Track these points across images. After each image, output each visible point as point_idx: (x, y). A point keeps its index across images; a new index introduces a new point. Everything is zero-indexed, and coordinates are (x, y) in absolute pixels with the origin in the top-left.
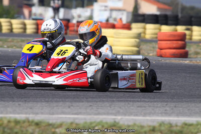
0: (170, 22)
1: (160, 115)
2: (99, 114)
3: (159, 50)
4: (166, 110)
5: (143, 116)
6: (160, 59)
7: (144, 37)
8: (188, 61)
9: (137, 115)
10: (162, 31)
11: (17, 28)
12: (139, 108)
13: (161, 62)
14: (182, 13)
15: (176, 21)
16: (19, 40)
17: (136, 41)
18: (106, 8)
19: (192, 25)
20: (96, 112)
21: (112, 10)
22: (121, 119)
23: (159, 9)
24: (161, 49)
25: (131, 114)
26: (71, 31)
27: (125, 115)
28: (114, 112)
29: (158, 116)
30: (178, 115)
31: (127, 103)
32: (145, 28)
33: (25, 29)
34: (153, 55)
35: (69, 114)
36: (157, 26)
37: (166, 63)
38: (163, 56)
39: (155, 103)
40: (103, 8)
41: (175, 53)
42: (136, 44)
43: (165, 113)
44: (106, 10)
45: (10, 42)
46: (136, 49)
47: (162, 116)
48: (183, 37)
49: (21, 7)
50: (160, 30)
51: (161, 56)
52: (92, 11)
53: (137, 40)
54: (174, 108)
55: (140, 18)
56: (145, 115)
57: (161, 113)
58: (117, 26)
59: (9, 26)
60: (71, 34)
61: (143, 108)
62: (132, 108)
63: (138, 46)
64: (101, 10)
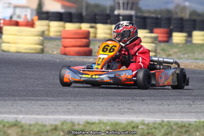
0: (74, 20)
1: (63, 113)
3: (63, 48)
4: (68, 109)
5: (46, 115)
6: (64, 57)
7: (49, 35)
8: (92, 59)
9: (39, 114)
10: (67, 29)
12: (41, 107)
13: (64, 60)
14: (86, 10)
15: (80, 19)
17: (39, 39)
18: (10, 5)
19: (96, 23)
21: (15, 7)
22: (23, 117)
23: (63, 6)
24: (65, 47)
25: (33, 113)
27: (27, 114)
28: (15, 110)
29: (61, 114)
30: (80, 114)
31: (29, 102)
32: (49, 26)
34: (57, 53)
37: (71, 61)
38: (67, 54)
39: (58, 102)
40: (6, 5)
41: (79, 51)
42: (39, 42)
43: (68, 112)
44: (9, 7)
46: (40, 47)
47: (65, 115)
48: (87, 35)
50: (64, 28)
51: (65, 54)
53: (41, 38)
54: (77, 107)
55: (44, 16)
56: (47, 114)
57: (64, 112)
58: (20, 24)
61: (46, 107)
62: (34, 106)
63: (42, 44)
64: (4, 7)
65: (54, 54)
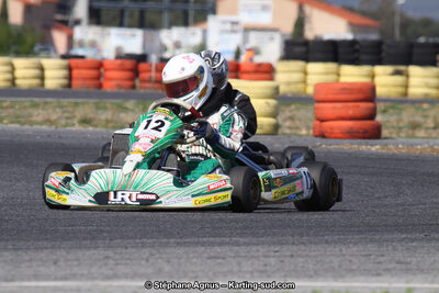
0: (363, 57)
2: (115, 277)
3: (318, 123)
4: (265, 265)
8: (378, 147)
11: (24, 78)
12: (209, 261)
16: (27, 104)
18: (235, 27)
20: (111, 272)
21: (247, 30)
23: (353, 27)
24: (322, 121)
26: (143, 81)
28: (150, 270)
31: (192, 250)
32: (306, 73)
33: (42, 78)
35: (47, 278)
36: (331, 66)
37: (329, 152)
38: (326, 135)
39: (254, 248)
40: (228, 27)
41: (351, 128)
42: (269, 110)
43: (262, 272)
44: (233, 31)
45: (7, 107)
46: (272, 120)
49: (48, 27)
50: (338, 75)
51: (323, 136)
52: (205, 32)
53: (272, 102)
54: (288, 259)
57: (252, 272)
58: (243, 68)
59: (8, 72)
60: (145, 88)
61: (219, 261)
62: (195, 260)
63: (274, 115)
64: (223, 32)
65: (301, 136)
